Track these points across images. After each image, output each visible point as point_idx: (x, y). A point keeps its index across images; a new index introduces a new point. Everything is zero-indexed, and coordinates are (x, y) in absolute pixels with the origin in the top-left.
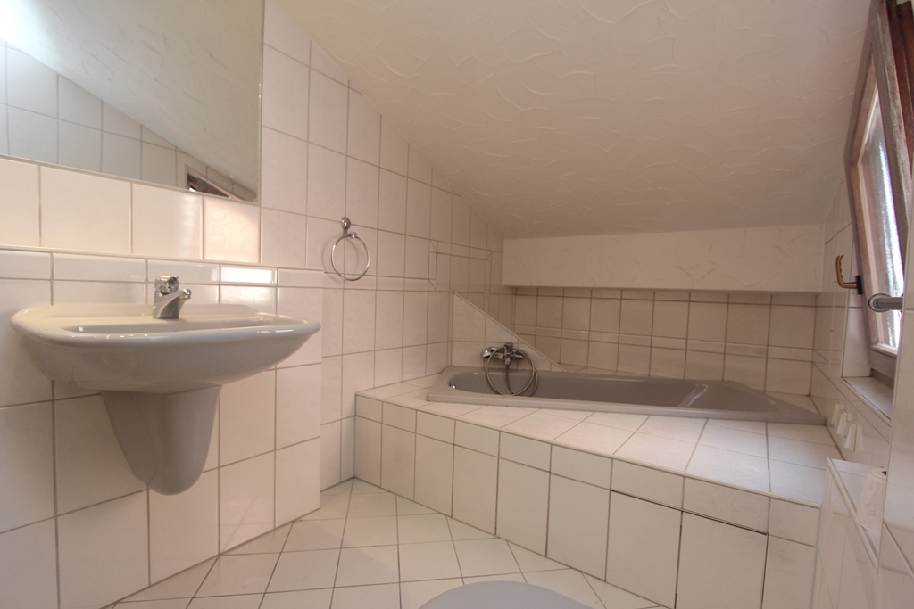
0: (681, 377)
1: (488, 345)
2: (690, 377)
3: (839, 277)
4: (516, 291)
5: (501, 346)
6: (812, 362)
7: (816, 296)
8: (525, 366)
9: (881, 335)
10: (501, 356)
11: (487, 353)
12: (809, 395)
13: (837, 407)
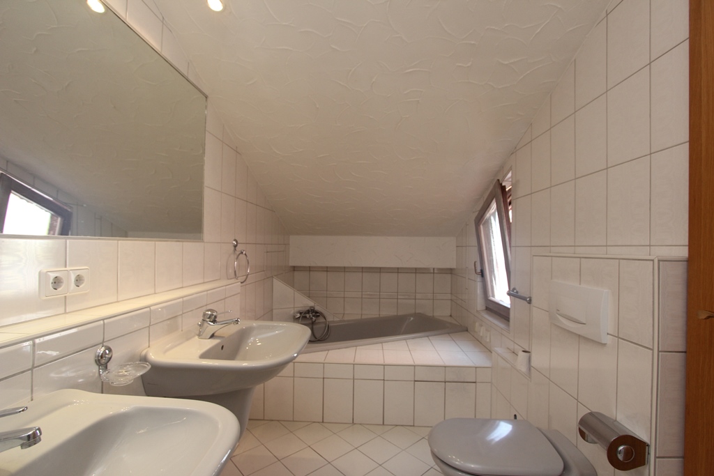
0: (396, 314)
1: (296, 310)
2: (401, 313)
3: (475, 270)
4: (294, 269)
5: (308, 308)
6: (451, 300)
7: (451, 269)
8: (321, 320)
9: (490, 293)
10: (308, 316)
11: (298, 315)
12: (451, 316)
13: (477, 324)
